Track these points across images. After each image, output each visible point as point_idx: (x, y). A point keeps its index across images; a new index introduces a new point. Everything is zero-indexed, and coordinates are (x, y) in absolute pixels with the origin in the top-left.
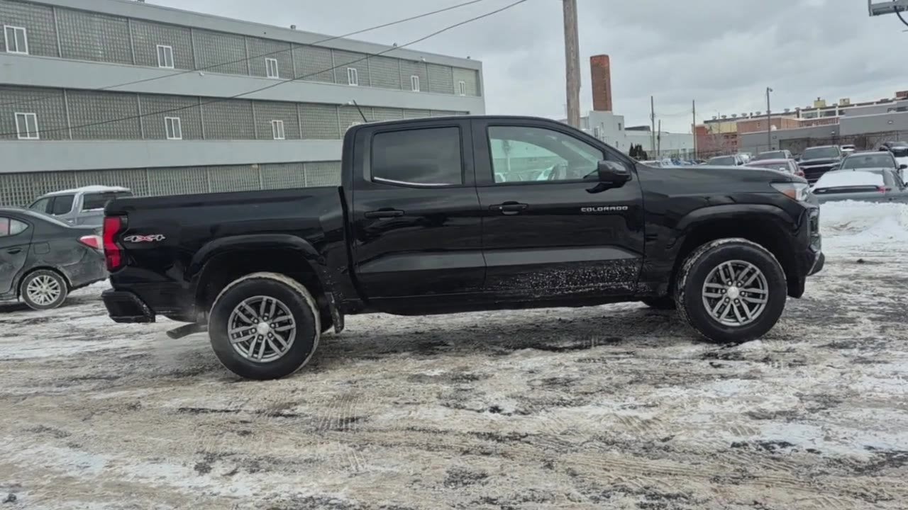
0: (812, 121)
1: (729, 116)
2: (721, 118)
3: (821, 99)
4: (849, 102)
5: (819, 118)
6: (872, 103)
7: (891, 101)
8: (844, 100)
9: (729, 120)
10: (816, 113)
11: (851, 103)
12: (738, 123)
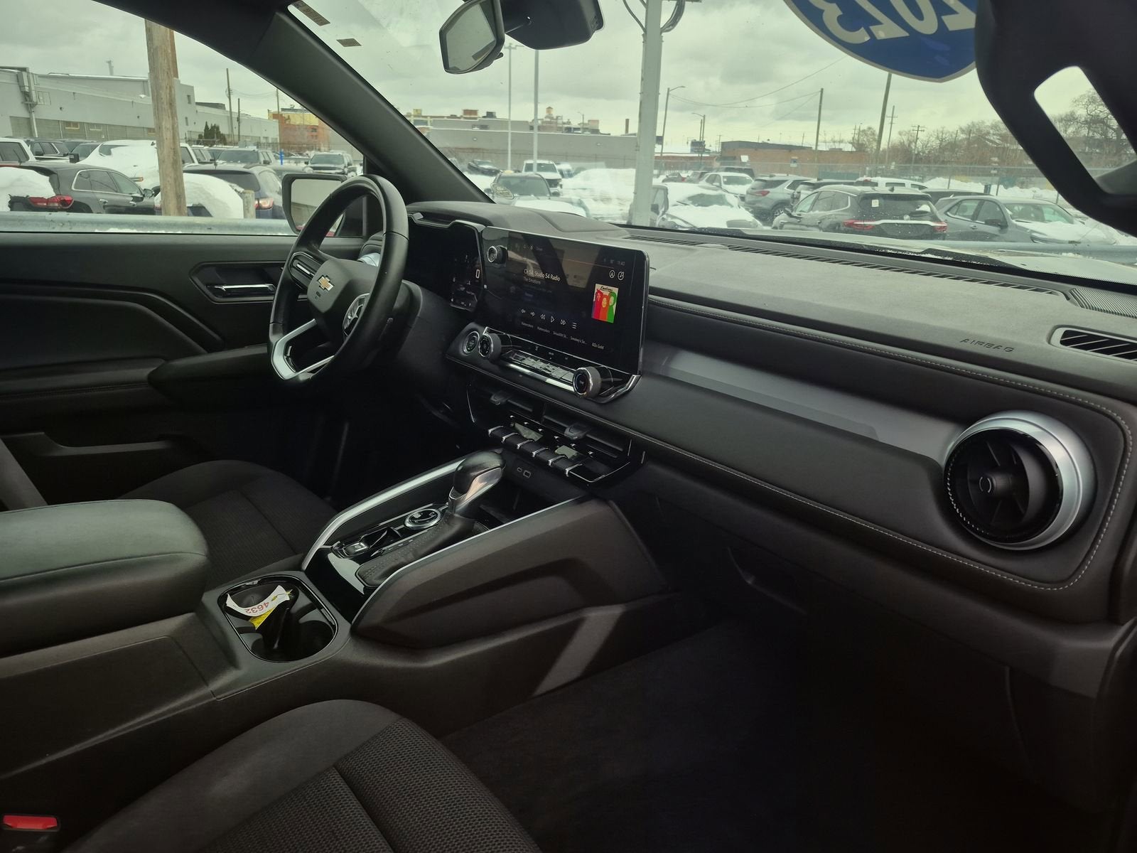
4: (422, 113)
7: (459, 118)
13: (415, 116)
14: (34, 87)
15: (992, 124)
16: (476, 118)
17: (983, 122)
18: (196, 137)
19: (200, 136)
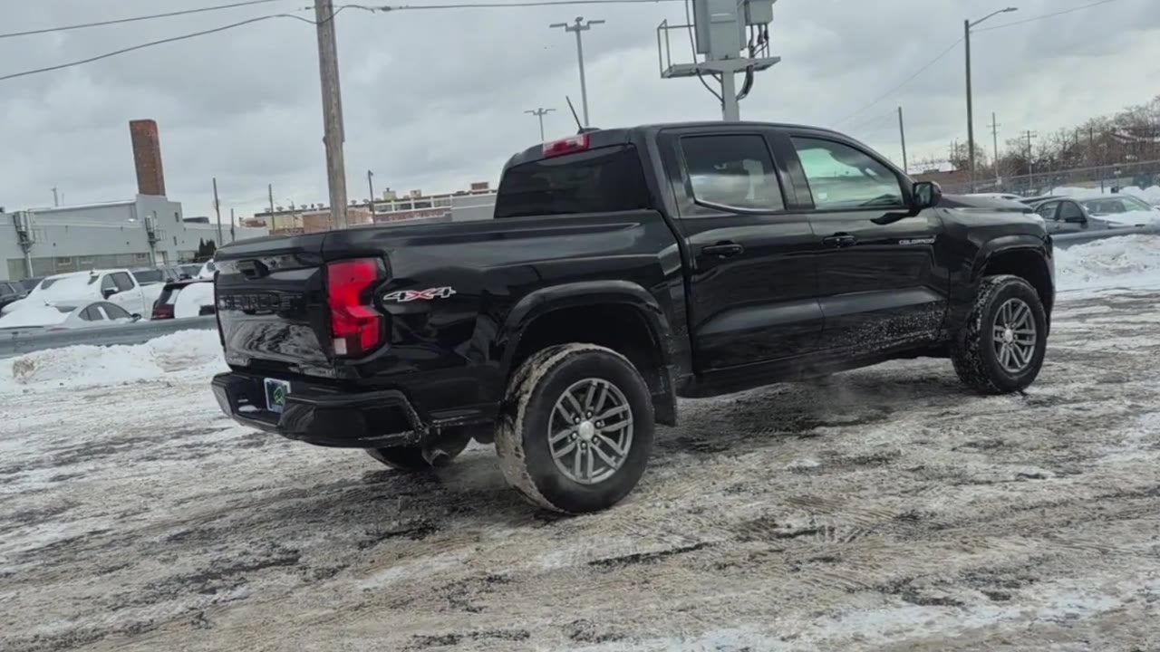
0: (388, 215)
1: (286, 208)
2: (275, 210)
3: (390, 190)
4: (420, 194)
5: (394, 211)
6: (448, 196)
7: (468, 194)
8: (415, 192)
9: (286, 213)
10: (391, 206)
11: (423, 195)
12: (304, 216)
13: (415, 199)
14: (29, 226)
15: (1115, 118)
16: (487, 192)
17: (1104, 118)
18: (193, 256)
19: (196, 255)
